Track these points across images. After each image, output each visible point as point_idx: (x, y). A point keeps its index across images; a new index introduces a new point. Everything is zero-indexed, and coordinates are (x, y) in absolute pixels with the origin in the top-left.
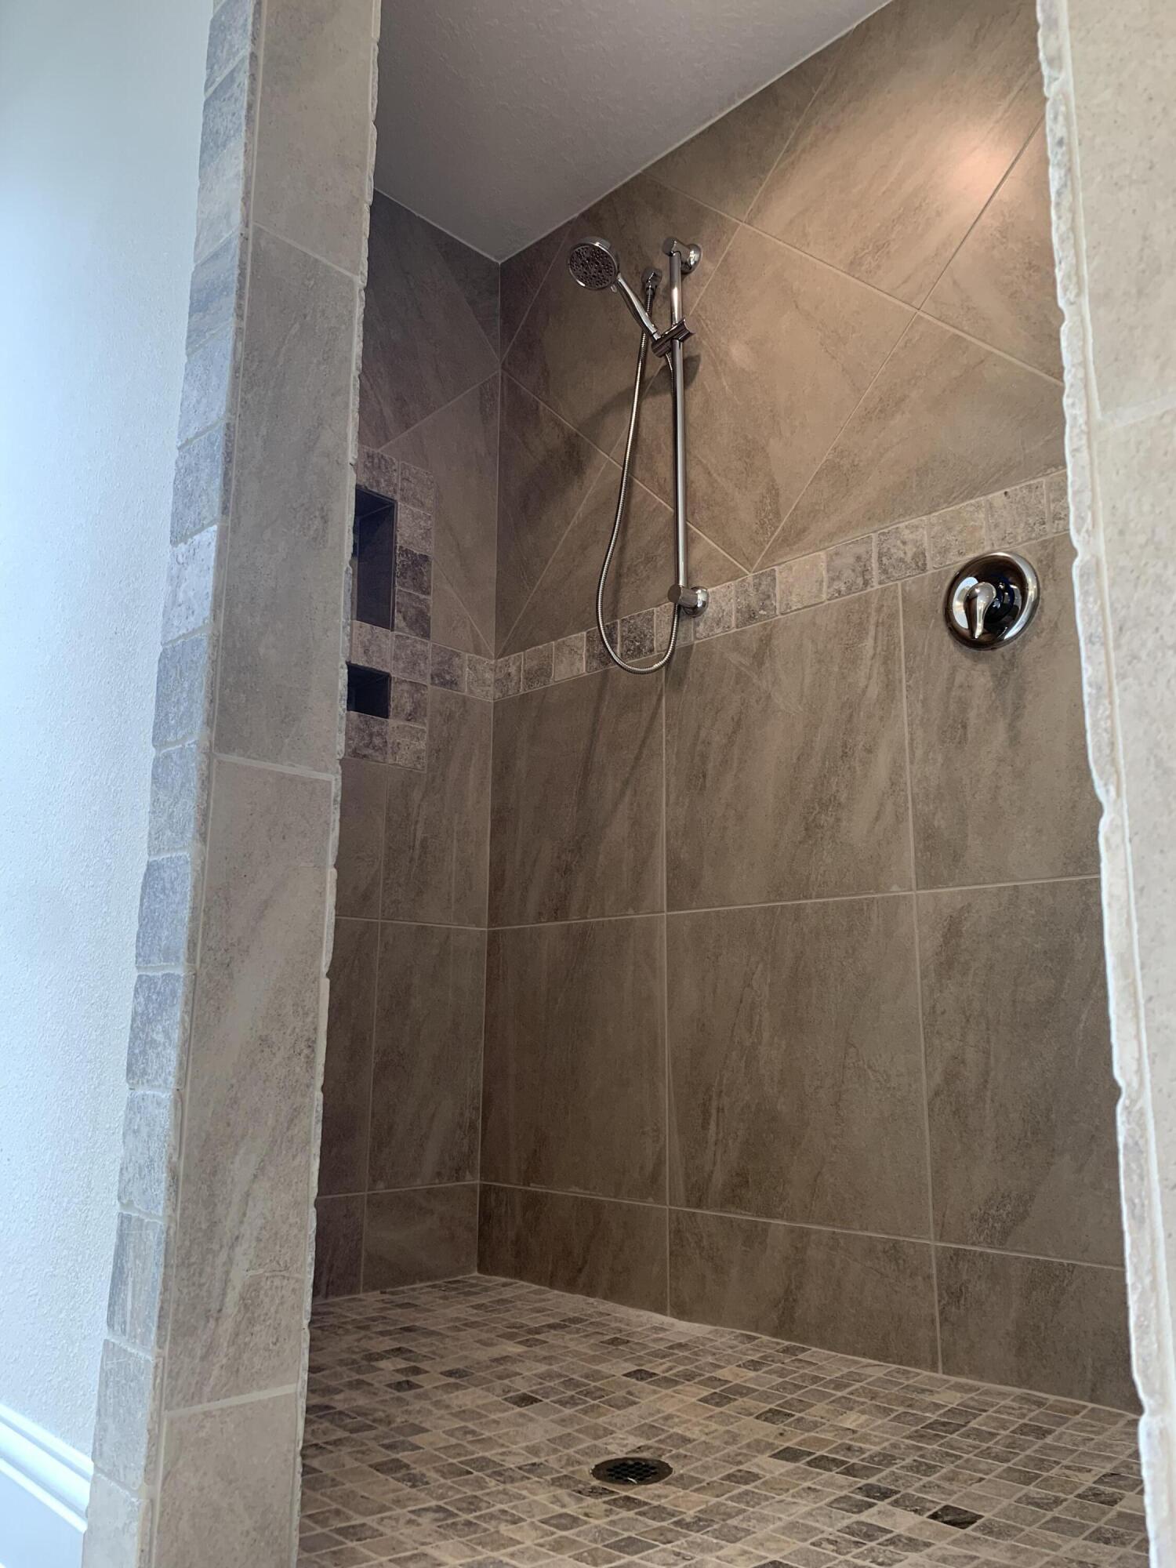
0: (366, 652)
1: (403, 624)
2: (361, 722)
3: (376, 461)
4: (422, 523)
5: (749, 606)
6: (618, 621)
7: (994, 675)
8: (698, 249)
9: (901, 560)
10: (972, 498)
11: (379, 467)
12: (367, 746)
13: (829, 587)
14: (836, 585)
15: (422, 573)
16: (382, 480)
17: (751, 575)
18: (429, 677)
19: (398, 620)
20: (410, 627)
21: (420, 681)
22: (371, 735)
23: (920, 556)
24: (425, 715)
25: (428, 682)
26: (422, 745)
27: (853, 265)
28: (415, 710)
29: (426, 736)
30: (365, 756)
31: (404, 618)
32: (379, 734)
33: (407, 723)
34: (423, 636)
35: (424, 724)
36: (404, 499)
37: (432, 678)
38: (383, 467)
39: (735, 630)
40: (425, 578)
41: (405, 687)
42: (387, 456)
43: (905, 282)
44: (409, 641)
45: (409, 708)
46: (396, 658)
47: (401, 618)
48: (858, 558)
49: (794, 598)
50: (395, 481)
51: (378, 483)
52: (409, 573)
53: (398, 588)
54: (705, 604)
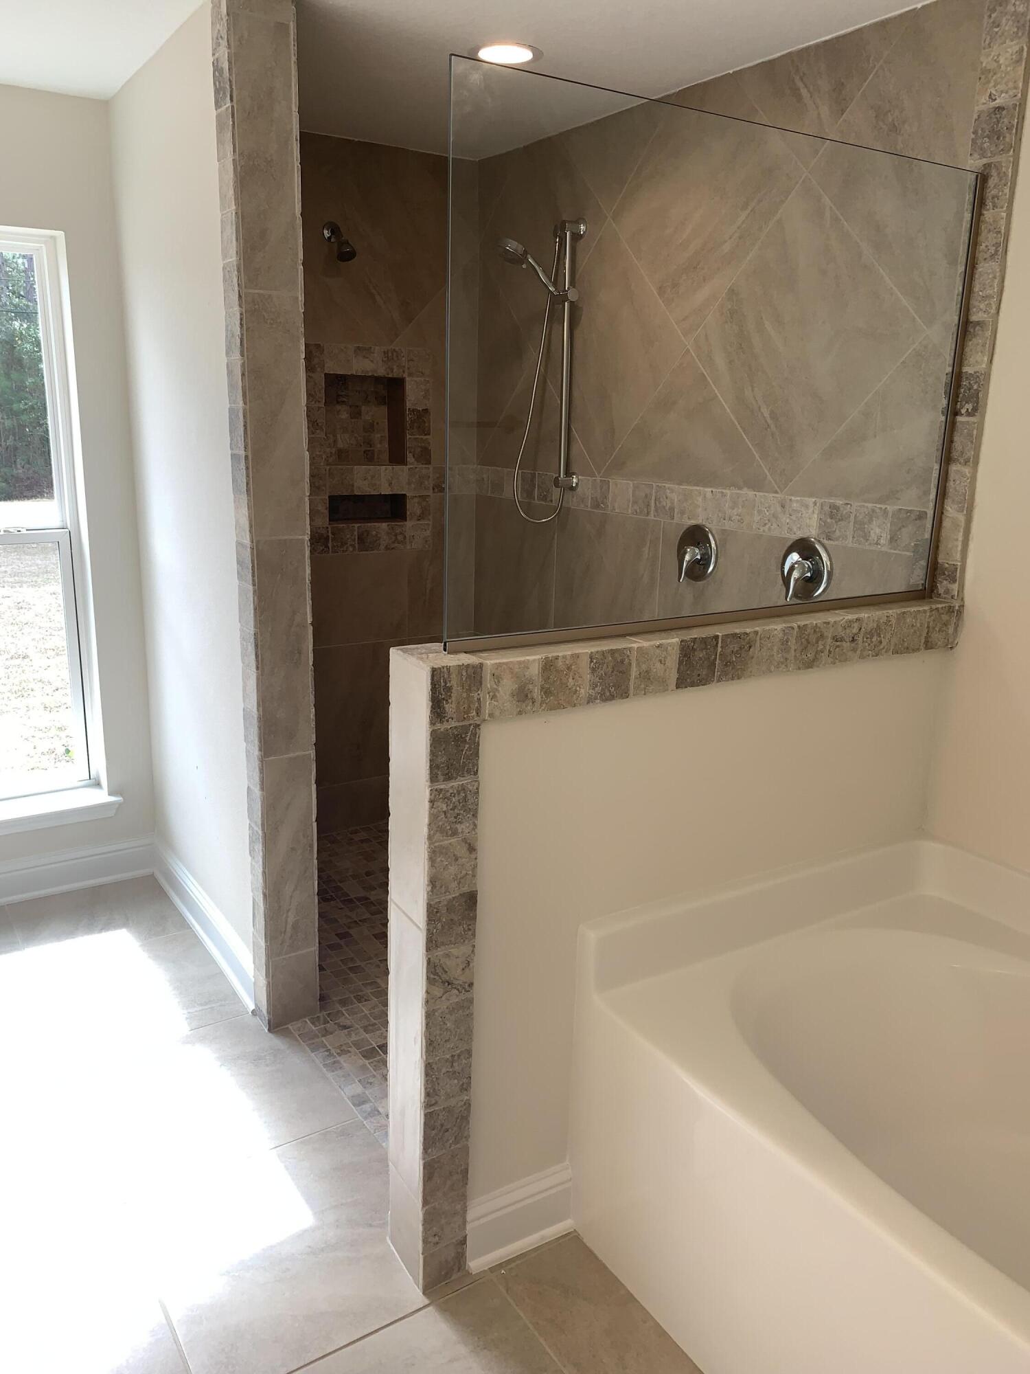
0: (390, 484)
1: (413, 460)
2: (389, 529)
3: (390, 355)
4: (423, 387)
5: (596, 498)
6: (537, 473)
7: (694, 596)
8: (585, 223)
9: (664, 507)
10: (698, 486)
11: (393, 359)
12: (394, 542)
13: (632, 506)
14: (636, 507)
15: (425, 422)
16: (395, 367)
17: (599, 479)
18: (431, 488)
19: (410, 458)
20: (417, 460)
21: (425, 493)
22: (396, 535)
23: (672, 509)
24: (429, 514)
25: (430, 493)
26: (428, 533)
27: (661, 290)
28: (423, 513)
29: (431, 527)
30: (393, 549)
31: (414, 456)
32: (401, 533)
33: (418, 522)
34: (426, 464)
35: (429, 520)
36: (410, 375)
37: (433, 489)
38: (395, 359)
39: (589, 509)
40: (427, 425)
41: (416, 500)
42: (397, 349)
43: (684, 320)
44: (418, 469)
45: (419, 512)
46: (409, 483)
47: (412, 456)
48: (646, 496)
49: (616, 505)
50: (404, 364)
51: (392, 370)
52: (416, 424)
53: (408, 436)
54: (577, 484)
